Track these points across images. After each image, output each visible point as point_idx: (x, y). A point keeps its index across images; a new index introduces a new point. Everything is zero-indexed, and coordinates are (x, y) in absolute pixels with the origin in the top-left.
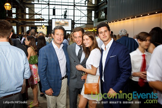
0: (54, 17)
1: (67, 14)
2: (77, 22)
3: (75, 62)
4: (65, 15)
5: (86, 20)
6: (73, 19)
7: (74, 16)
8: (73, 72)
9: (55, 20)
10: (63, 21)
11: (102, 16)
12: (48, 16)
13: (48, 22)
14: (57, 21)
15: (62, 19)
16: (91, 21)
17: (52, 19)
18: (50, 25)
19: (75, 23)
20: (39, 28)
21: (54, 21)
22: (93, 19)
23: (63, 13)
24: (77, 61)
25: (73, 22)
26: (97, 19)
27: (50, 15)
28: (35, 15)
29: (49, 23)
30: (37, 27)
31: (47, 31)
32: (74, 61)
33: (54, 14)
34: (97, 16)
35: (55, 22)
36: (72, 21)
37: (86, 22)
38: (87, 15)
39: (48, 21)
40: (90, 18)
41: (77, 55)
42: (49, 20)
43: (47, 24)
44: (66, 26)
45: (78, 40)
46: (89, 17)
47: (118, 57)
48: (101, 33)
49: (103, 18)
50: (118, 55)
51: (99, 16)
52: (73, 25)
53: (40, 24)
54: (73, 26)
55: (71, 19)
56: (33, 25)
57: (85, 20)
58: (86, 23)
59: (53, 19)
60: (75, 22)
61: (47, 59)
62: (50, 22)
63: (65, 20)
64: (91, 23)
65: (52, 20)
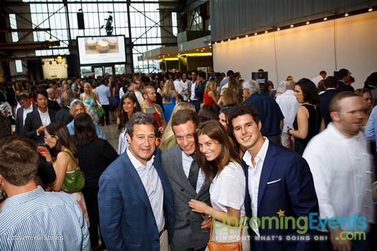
0: (81, 32)
1: (113, 25)
2: (139, 42)
3: (182, 190)
4: (109, 27)
5: (159, 35)
6: (127, 36)
7: (130, 27)
8: (180, 214)
9: (85, 41)
10: (103, 40)
11: (195, 24)
12: (65, 32)
13: (67, 46)
14: (91, 41)
15: (100, 36)
16: (170, 35)
17: (77, 37)
18: (75, 52)
19: (134, 43)
20: (48, 63)
21: (81, 43)
22: (175, 31)
23: (104, 23)
24: (187, 189)
25: (128, 43)
26: (185, 32)
27: (71, 27)
28: (35, 33)
29: (70, 47)
30: (43, 60)
31: (68, 69)
32: (180, 188)
33: (81, 25)
34: (183, 24)
35: (86, 46)
36: (125, 39)
37: (160, 39)
38: (159, 24)
39: (67, 42)
40: (168, 29)
41: (187, 175)
42: (70, 41)
43: (67, 52)
44: (113, 52)
45: (186, 143)
46: (165, 27)
47: (285, 181)
48: (239, 128)
49: (198, 29)
50: (285, 178)
51: (189, 24)
52: (128, 49)
53: (49, 53)
54: (128, 52)
55: (124, 36)
56: (31, 55)
57: (155, 35)
58: (159, 41)
59: (79, 39)
60: (133, 40)
61: (121, 199)
62: (73, 45)
63: (110, 38)
64: (171, 41)
65: (77, 40)
